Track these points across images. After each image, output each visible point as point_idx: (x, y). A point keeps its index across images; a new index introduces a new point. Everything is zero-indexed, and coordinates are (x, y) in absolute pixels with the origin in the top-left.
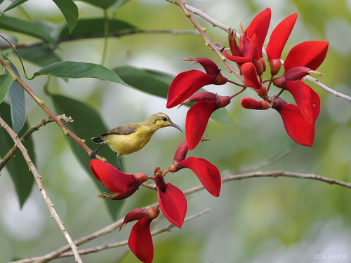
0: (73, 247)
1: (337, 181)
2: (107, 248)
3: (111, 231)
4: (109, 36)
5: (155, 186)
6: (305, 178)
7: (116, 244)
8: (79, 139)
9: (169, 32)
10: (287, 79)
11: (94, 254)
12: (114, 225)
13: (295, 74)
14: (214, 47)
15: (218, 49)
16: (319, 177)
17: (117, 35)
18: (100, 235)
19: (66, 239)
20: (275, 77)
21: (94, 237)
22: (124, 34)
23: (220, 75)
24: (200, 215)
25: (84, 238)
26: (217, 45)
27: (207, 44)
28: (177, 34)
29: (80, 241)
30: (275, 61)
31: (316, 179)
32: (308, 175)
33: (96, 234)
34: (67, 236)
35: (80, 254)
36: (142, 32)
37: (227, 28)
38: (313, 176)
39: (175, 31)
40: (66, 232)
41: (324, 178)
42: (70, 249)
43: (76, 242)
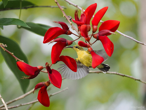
0: (5, 105)
1: (126, 75)
2: (21, 105)
3: (23, 98)
4: (22, 8)
5: (47, 71)
6: (112, 74)
7: (25, 104)
8: (11, 53)
9: (50, 7)
10: (100, 35)
11: (15, 108)
12: (24, 95)
13: (103, 33)
14: (67, 18)
15: (69, 19)
16: (118, 73)
17: (26, 8)
18: (18, 100)
19: (2, 102)
20: (94, 33)
21: (15, 101)
22: (29, 8)
23: (69, 30)
24: (63, 91)
25: (10, 101)
26: (68, 17)
27: (64, 16)
28: (53, 8)
29: (9, 102)
30: (95, 27)
31: (116, 74)
32: (113, 73)
33: (16, 99)
34: (3, 100)
35: (8, 109)
36: (37, 7)
37: (76, 5)
38: (115, 73)
39: (52, 6)
40: (2, 98)
41: (120, 74)
42: (4, 106)
43: (7, 103)
